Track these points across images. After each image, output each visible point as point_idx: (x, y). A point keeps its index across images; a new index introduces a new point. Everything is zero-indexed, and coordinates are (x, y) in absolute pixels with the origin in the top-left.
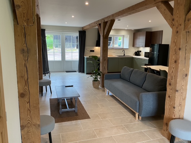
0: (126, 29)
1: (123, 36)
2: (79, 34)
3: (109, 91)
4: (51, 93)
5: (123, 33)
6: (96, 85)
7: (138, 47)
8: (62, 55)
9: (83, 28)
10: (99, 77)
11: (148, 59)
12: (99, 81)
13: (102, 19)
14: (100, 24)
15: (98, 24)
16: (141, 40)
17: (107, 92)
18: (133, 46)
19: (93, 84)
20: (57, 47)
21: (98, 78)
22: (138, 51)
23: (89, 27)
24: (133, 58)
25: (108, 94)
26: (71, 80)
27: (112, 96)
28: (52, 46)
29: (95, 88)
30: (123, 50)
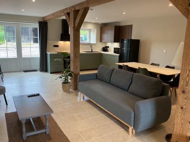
0: (93, 22)
1: (89, 30)
2: (39, 25)
3: (84, 95)
4: (7, 104)
5: (90, 27)
6: (67, 88)
7: (105, 42)
8: (17, 51)
9: (43, 18)
10: (70, 77)
11: (118, 55)
12: (70, 82)
13: (72, 7)
14: (68, 14)
15: (65, 12)
16: (109, 35)
17: (82, 97)
18: (101, 41)
19: (63, 87)
20: (9, 41)
21: (69, 80)
22: (106, 47)
23: (52, 17)
24: (101, 54)
25: (83, 98)
26: (32, 83)
27: (89, 101)
28: (4, 40)
29: (66, 92)
30: (91, 45)
